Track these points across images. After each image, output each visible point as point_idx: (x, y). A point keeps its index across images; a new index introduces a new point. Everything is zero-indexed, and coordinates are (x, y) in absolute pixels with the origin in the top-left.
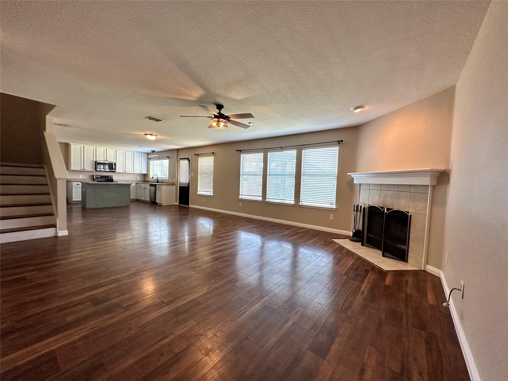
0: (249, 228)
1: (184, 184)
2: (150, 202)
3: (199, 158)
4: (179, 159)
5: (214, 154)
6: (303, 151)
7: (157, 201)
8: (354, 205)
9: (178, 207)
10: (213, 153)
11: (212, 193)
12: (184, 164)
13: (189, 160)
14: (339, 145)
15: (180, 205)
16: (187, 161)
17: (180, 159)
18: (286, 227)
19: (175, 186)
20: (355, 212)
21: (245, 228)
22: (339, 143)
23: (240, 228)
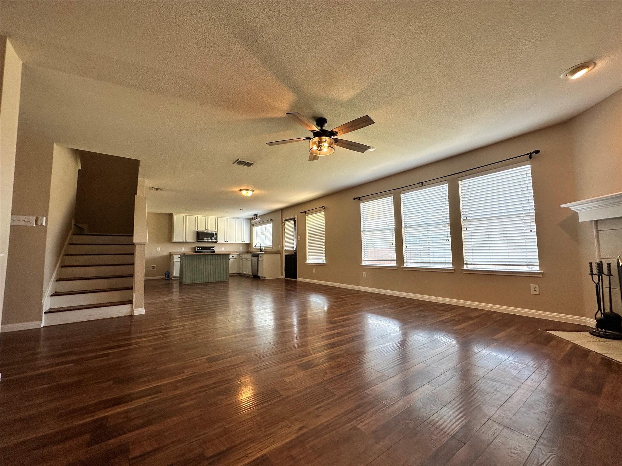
0: (379, 309)
1: (290, 251)
2: (253, 276)
3: (307, 217)
4: (283, 221)
5: (324, 208)
6: (459, 182)
7: (259, 275)
8: (591, 264)
9: (284, 281)
10: (323, 206)
11: (325, 260)
12: (289, 226)
13: (295, 221)
14: (531, 160)
15: (286, 278)
16: (292, 223)
17: (285, 220)
18: (444, 308)
19: (279, 255)
20: (596, 278)
21: (373, 308)
22: (530, 158)
23: (365, 309)
